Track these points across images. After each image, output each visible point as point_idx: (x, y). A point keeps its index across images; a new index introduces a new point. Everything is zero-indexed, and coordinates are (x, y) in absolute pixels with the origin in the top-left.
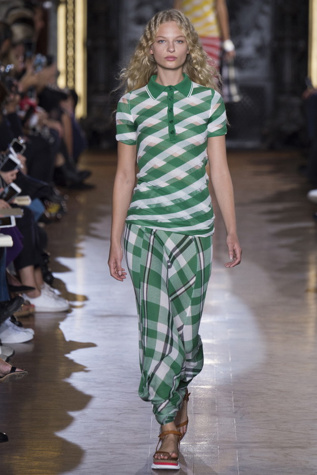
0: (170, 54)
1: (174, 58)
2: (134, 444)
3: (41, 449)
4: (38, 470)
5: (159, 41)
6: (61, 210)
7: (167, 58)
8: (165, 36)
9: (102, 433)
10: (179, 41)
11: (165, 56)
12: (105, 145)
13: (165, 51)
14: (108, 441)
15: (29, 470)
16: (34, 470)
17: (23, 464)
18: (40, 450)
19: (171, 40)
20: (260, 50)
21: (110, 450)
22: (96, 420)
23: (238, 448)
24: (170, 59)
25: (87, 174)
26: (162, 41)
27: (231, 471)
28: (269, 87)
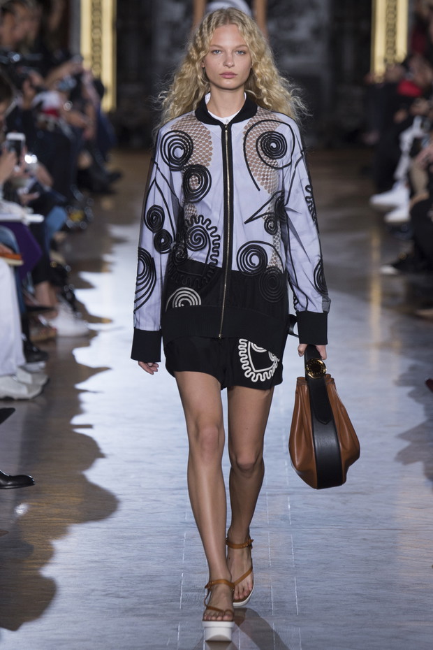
0: (228, 70)
1: (233, 74)
2: (169, 489)
3: (62, 494)
4: (59, 519)
5: (213, 52)
6: (85, 218)
7: (224, 75)
8: (221, 44)
9: (133, 476)
10: (240, 52)
11: (221, 72)
12: (136, 141)
13: (221, 64)
14: (140, 486)
15: (49, 519)
16: (55, 519)
17: (41, 511)
18: (61, 496)
19: (229, 51)
20: (316, 32)
21: (142, 496)
22: (126, 461)
23: (289, 494)
24: (227, 76)
25: (116, 176)
26: (217, 51)
27: (281, 520)
28: (326, 76)
